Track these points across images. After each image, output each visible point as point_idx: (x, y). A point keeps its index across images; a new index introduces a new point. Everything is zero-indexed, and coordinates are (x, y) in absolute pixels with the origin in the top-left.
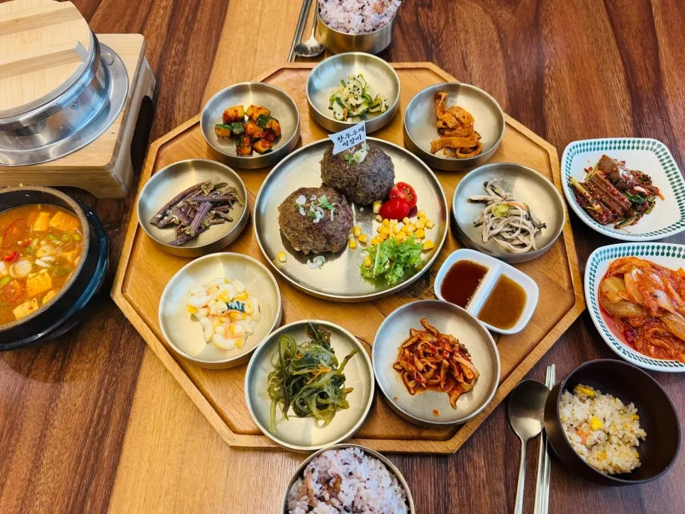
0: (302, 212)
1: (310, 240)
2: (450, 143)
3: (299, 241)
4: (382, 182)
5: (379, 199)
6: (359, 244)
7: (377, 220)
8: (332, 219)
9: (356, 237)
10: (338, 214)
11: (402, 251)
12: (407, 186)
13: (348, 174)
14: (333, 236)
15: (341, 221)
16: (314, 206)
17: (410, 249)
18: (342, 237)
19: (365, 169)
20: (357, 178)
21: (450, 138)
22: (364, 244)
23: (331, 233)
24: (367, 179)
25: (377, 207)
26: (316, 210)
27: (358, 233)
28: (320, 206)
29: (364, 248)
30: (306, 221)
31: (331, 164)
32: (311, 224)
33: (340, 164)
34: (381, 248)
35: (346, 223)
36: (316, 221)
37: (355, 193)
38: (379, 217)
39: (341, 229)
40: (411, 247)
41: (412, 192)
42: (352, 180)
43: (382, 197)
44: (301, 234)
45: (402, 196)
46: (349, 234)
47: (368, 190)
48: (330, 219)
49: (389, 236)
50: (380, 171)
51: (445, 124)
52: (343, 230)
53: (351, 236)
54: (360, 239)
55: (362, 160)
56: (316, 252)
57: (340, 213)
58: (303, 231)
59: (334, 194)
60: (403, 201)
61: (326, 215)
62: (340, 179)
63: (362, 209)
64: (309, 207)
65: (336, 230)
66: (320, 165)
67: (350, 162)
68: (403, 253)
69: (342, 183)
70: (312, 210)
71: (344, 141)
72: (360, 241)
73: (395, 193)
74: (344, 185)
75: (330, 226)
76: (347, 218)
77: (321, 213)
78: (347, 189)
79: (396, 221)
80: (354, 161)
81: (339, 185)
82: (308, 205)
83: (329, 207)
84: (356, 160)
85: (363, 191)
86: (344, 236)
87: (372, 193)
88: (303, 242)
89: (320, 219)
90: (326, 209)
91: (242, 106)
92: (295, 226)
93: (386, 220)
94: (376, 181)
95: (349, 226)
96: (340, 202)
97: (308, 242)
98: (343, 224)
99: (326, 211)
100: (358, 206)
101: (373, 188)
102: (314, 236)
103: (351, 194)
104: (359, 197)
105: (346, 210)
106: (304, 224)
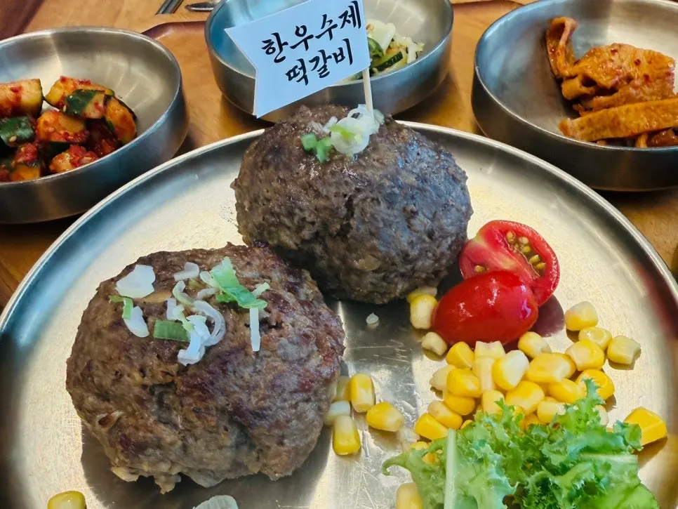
0: (136, 324)
1: (168, 435)
2: (615, 124)
3: (125, 442)
4: (434, 217)
5: (427, 282)
6: (370, 442)
7: (431, 353)
8: (255, 347)
9: (358, 414)
10: (278, 326)
11: (556, 460)
12: (519, 232)
13: (318, 195)
14: (259, 414)
15: (291, 350)
16: (184, 299)
17: (588, 450)
18: (299, 417)
19: (372, 174)
20: (349, 205)
21: (612, 110)
22: (386, 436)
23: (252, 402)
24: (383, 206)
25: (423, 307)
26: (188, 313)
27: (362, 397)
28: (208, 299)
29: (392, 454)
30: (152, 361)
31: (261, 175)
32: (173, 368)
33: (288, 167)
34: (465, 452)
35: (315, 362)
36: (191, 355)
37: (344, 260)
38: (433, 340)
39: (292, 381)
40: (595, 440)
41: (538, 247)
42: (333, 212)
43: (436, 273)
44: (133, 414)
45: (506, 263)
46: (330, 401)
47: (387, 244)
48: (244, 346)
49: (478, 401)
50: (425, 180)
51: (588, 81)
52: (304, 388)
53: (339, 410)
54: (374, 417)
55: (361, 143)
56: (203, 482)
57: (287, 321)
58: (140, 401)
59: (270, 262)
60: (511, 280)
61: (231, 330)
62: (291, 214)
63: (372, 320)
64: (165, 305)
65: (273, 386)
66: (233, 192)
67: (320, 155)
68: (563, 470)
69: (300, 228)
70: (174, 312)
71: (292, 58)
72: (373, 430)
73: (478, 258)
74: (306, 233)
75: (247, 372)
76: (318, 343)
77: (210, 324)
78: (318, 249)
79: (497, 347)
80: (333, 152)
81: (288, 240)
82: (161, 298)
83: (242, 300)
84: (342, 147)
85: (374, 248)
86: (310, 410)
87: (405, 257)
88: (141, 448)
89: (208, 349)
90: (230, 307)
91: (39, 81)
92: (107, 381)
93: (460, 348)
94: (414, 214)
95: (326, 371)
96: (292, 289)
97: (159, 445)
98: (302, 362)
99: (232, 315)
100: (358, 310)
101: (404, 239)
102: (186, 420)
103: (331, 267)
104: (360, 273)
105: (315, 317)
106: (142, 371)
